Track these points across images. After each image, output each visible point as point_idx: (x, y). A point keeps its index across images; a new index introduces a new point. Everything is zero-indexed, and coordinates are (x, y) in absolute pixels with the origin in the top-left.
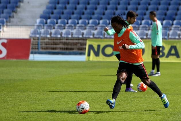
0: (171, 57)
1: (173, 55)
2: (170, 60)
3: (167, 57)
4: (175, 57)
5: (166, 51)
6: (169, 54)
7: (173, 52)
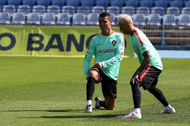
0: (52, 50)
1: (54, 47)
2: (51, 54)
3: (47, 50)
4: (57, 50)
5: (45, 42)
6: (50, 46)
7: (55, 43)
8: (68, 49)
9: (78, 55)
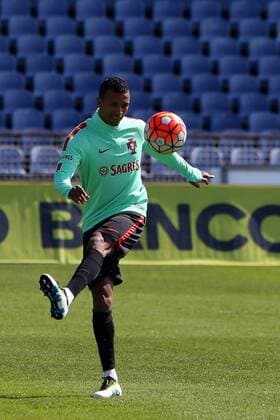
8: (153, 244)
9: (182, 258)
